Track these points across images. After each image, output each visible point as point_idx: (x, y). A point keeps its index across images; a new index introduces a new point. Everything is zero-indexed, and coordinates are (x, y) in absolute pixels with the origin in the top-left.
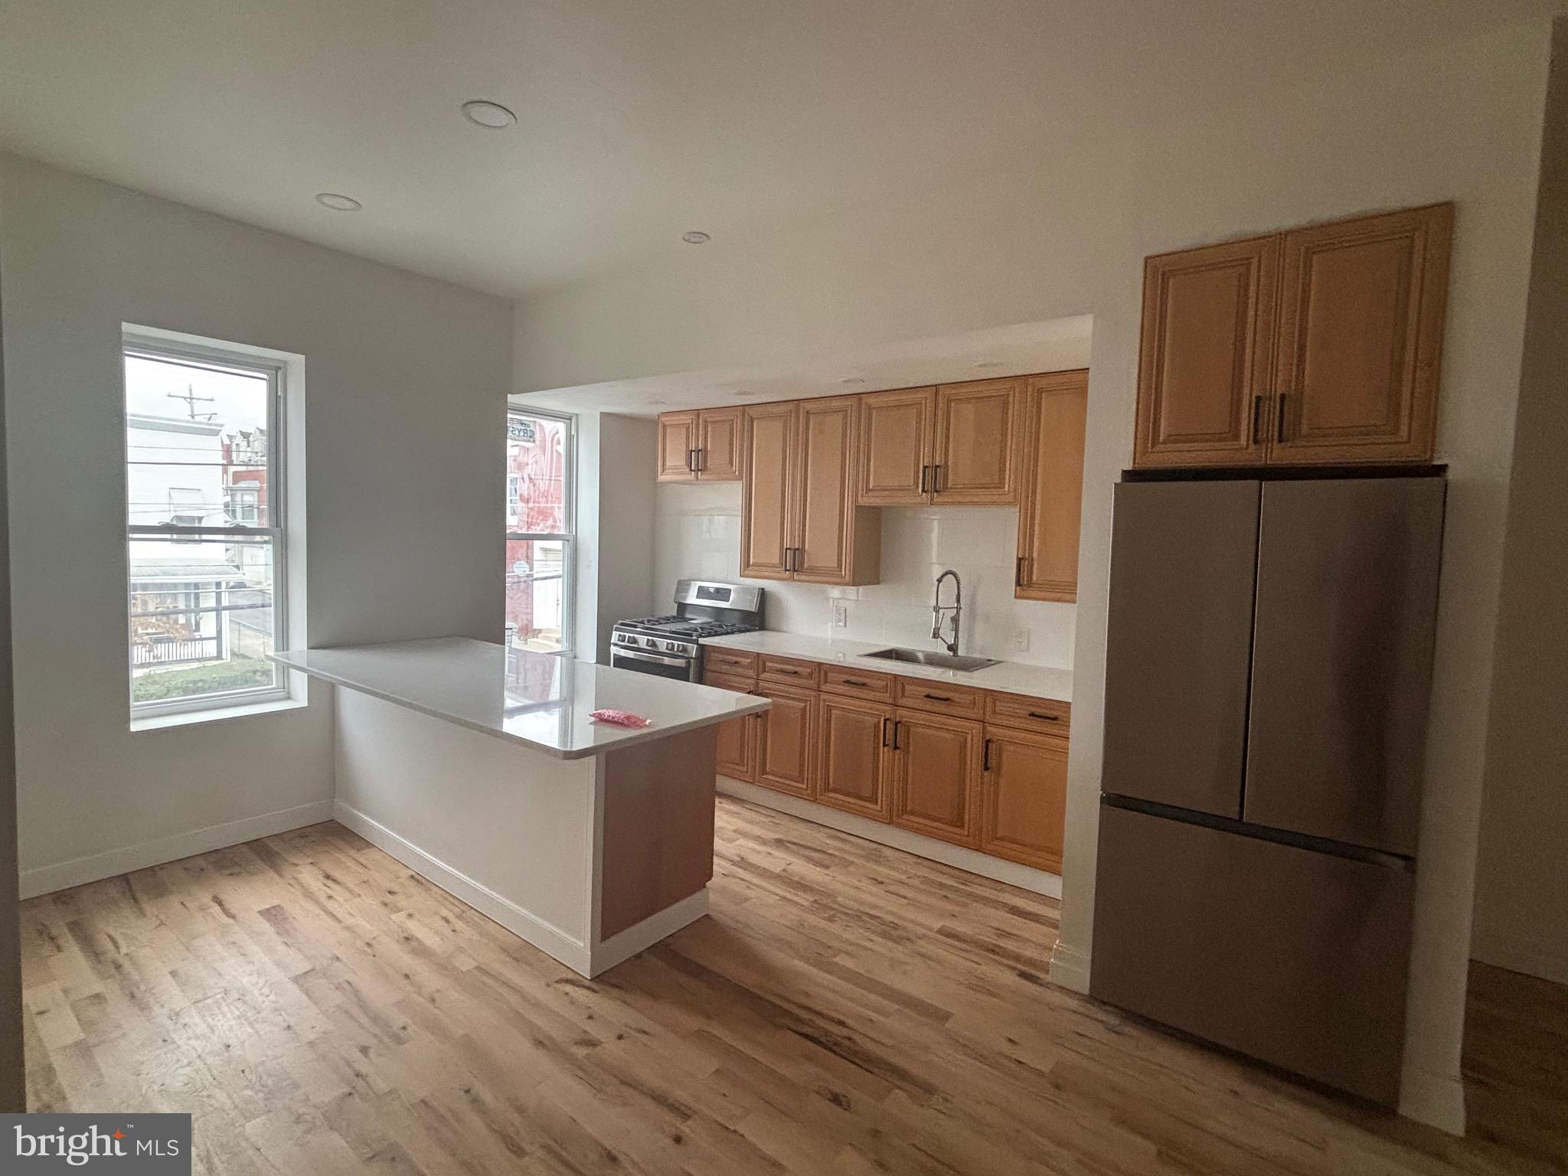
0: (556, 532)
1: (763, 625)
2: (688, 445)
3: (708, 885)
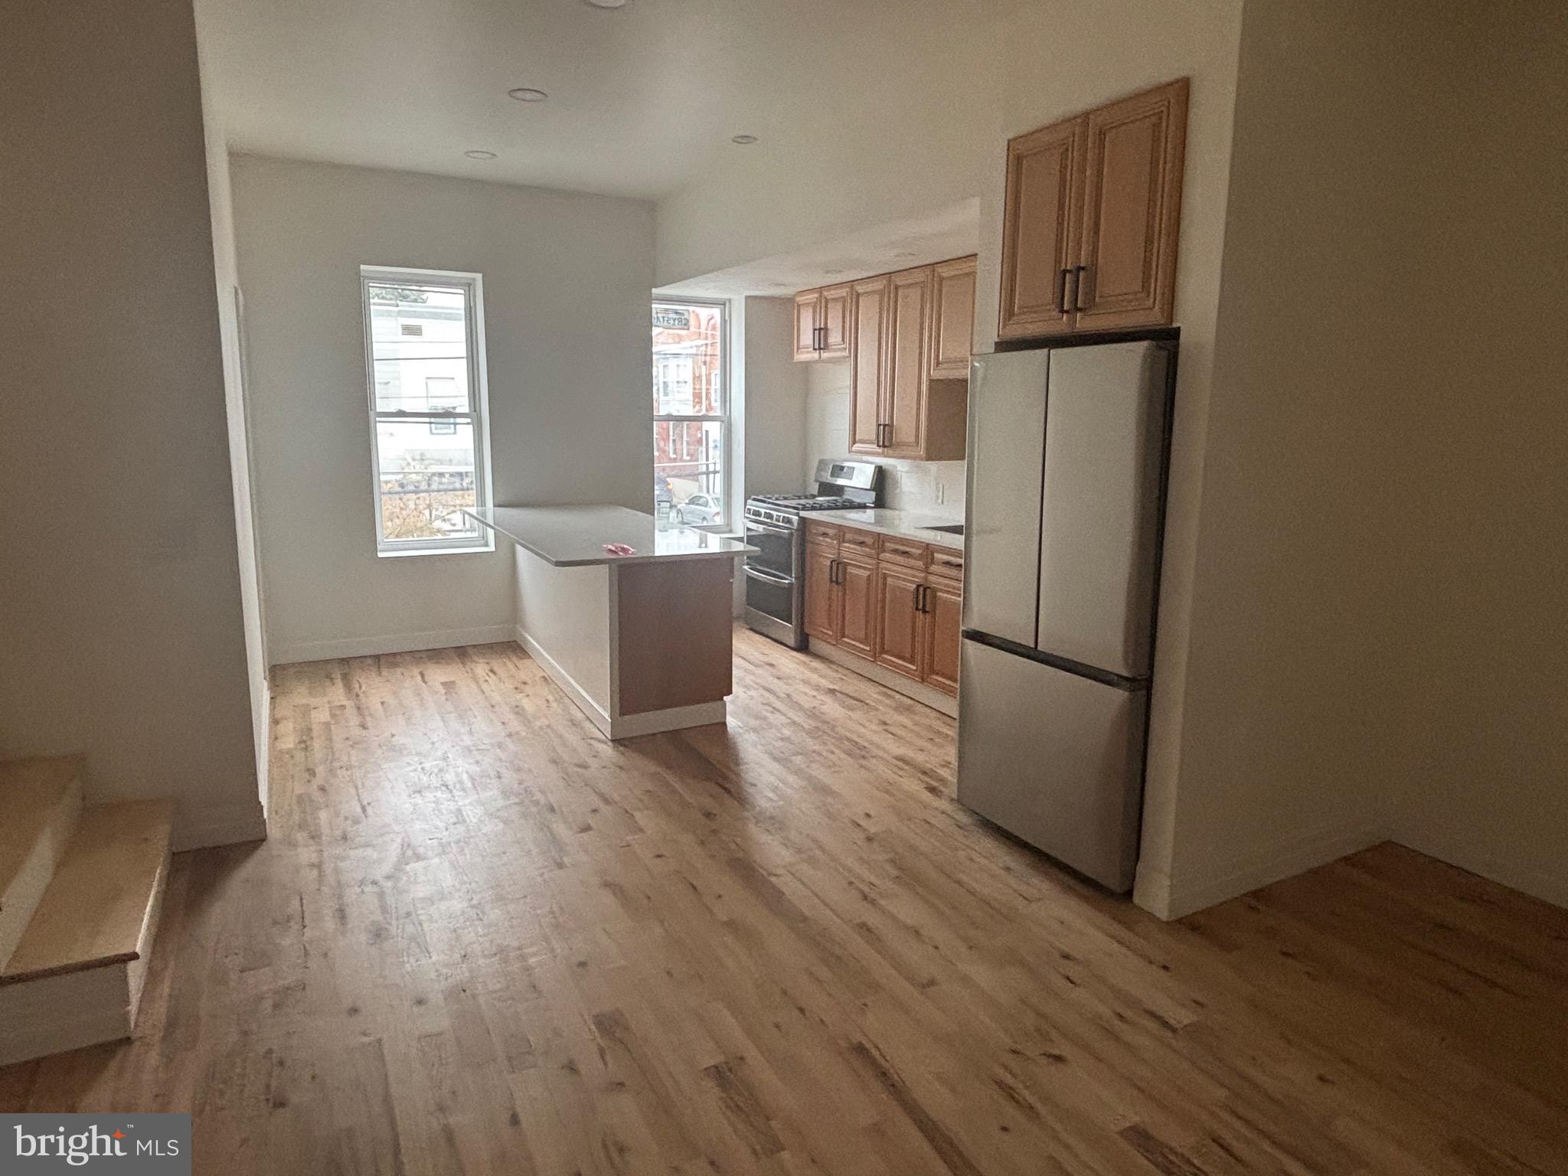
0: (711, 414)
1: (880, 503)
2: (814, 324)
3: (725, 698)
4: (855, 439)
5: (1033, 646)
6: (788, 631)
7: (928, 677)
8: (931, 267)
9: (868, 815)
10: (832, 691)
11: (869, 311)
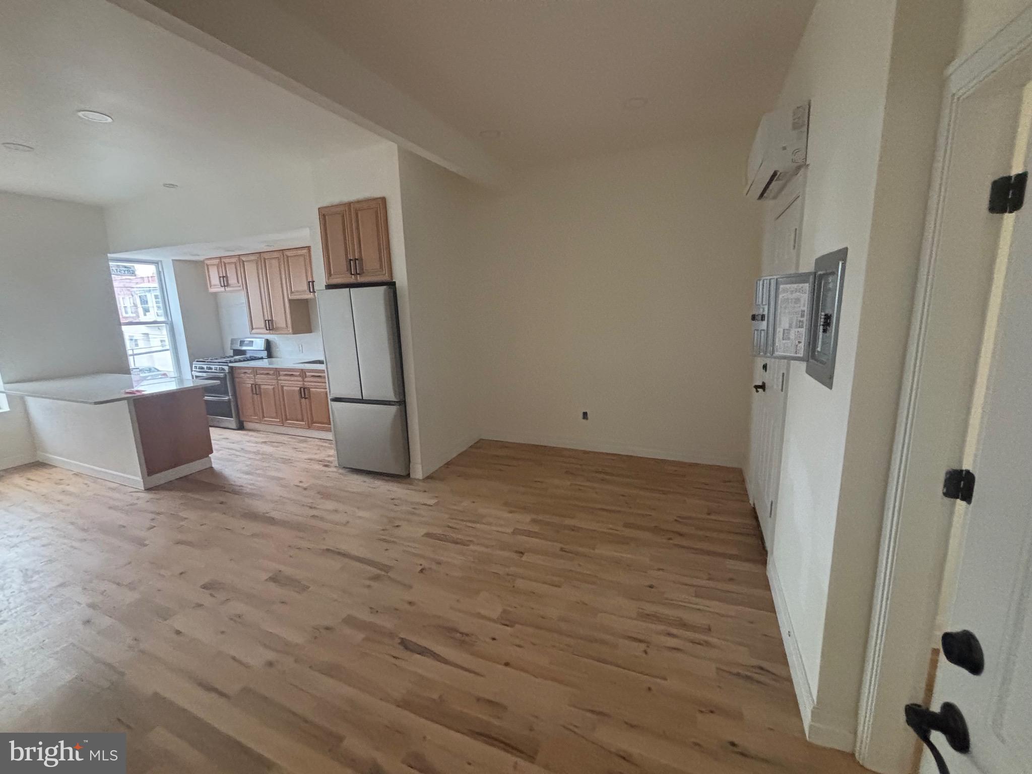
1: (270, 356)
2: (219, 274)
3: (210, 455)
4: (252, 326)
5: (361, 398)
6: (232, 422)
7: (311, 426)
8: (281, 252)
9: (301, 482)
10: (265, 442)
11: (251, 269)
